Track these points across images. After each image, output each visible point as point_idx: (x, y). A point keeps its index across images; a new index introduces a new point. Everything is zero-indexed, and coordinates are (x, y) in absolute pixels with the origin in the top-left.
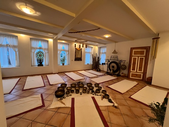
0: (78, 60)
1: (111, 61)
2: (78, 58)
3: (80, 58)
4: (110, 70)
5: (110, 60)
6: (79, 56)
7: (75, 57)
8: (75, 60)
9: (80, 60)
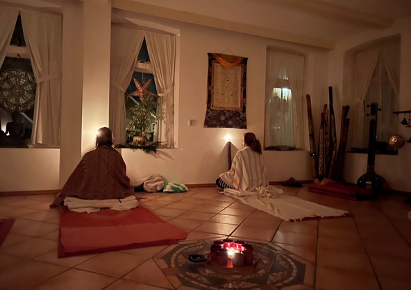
0: (226, 124)
2: (222, 112)
3: (237, 113)
6: (229, 103)
7: (208, 108)
8: (206, 120)
9: (237, 123)
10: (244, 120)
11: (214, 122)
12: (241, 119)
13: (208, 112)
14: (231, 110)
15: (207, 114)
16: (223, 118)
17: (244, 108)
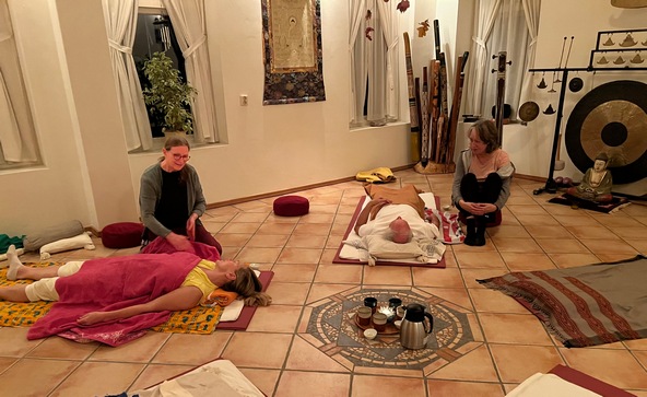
0: (295, 96)
1: (591, 82)
2: (289, 76)
3: (310, 75)
4: (584, 163)
5: (590, 69)
7: (267, 71)
8: (265, 93)
9: (311, 92)
10: (321, 85)
11: (278, 95)
12: (316, 85)
13: (266, 79)
14: (302, 70)
15: (266, 83)
16: (290, 87)
17: (320, 65)
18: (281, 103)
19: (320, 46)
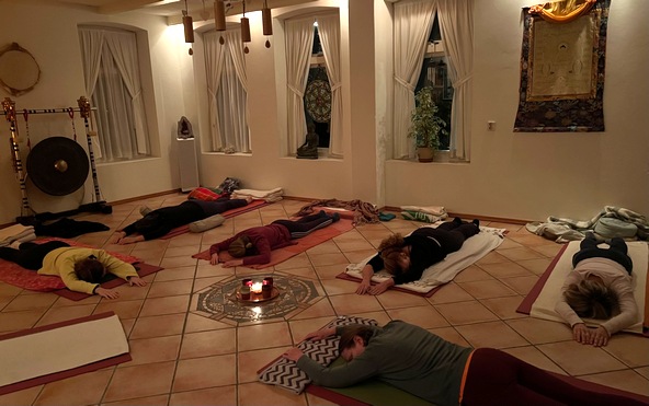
0: (556, 125)
2: (550, 104)
6: (565, 85)
7: (522, 99)
8: (517, 119)
9: (581, 121)
10: (600, 114)
11: (533, 122)
13: (520, 107)
14: (569, 98)
16: (550, 115)
17: (600, 92)
18: (536, 131)
19: (601, 69)
